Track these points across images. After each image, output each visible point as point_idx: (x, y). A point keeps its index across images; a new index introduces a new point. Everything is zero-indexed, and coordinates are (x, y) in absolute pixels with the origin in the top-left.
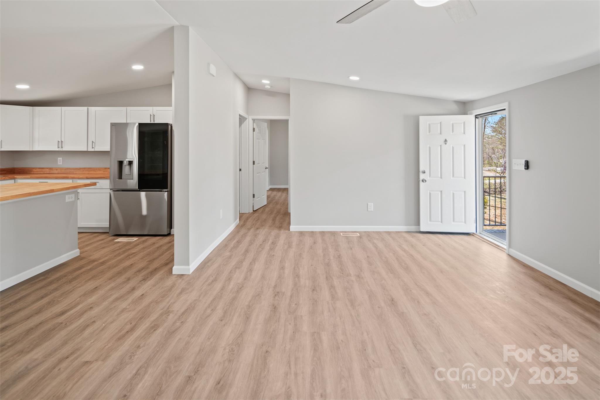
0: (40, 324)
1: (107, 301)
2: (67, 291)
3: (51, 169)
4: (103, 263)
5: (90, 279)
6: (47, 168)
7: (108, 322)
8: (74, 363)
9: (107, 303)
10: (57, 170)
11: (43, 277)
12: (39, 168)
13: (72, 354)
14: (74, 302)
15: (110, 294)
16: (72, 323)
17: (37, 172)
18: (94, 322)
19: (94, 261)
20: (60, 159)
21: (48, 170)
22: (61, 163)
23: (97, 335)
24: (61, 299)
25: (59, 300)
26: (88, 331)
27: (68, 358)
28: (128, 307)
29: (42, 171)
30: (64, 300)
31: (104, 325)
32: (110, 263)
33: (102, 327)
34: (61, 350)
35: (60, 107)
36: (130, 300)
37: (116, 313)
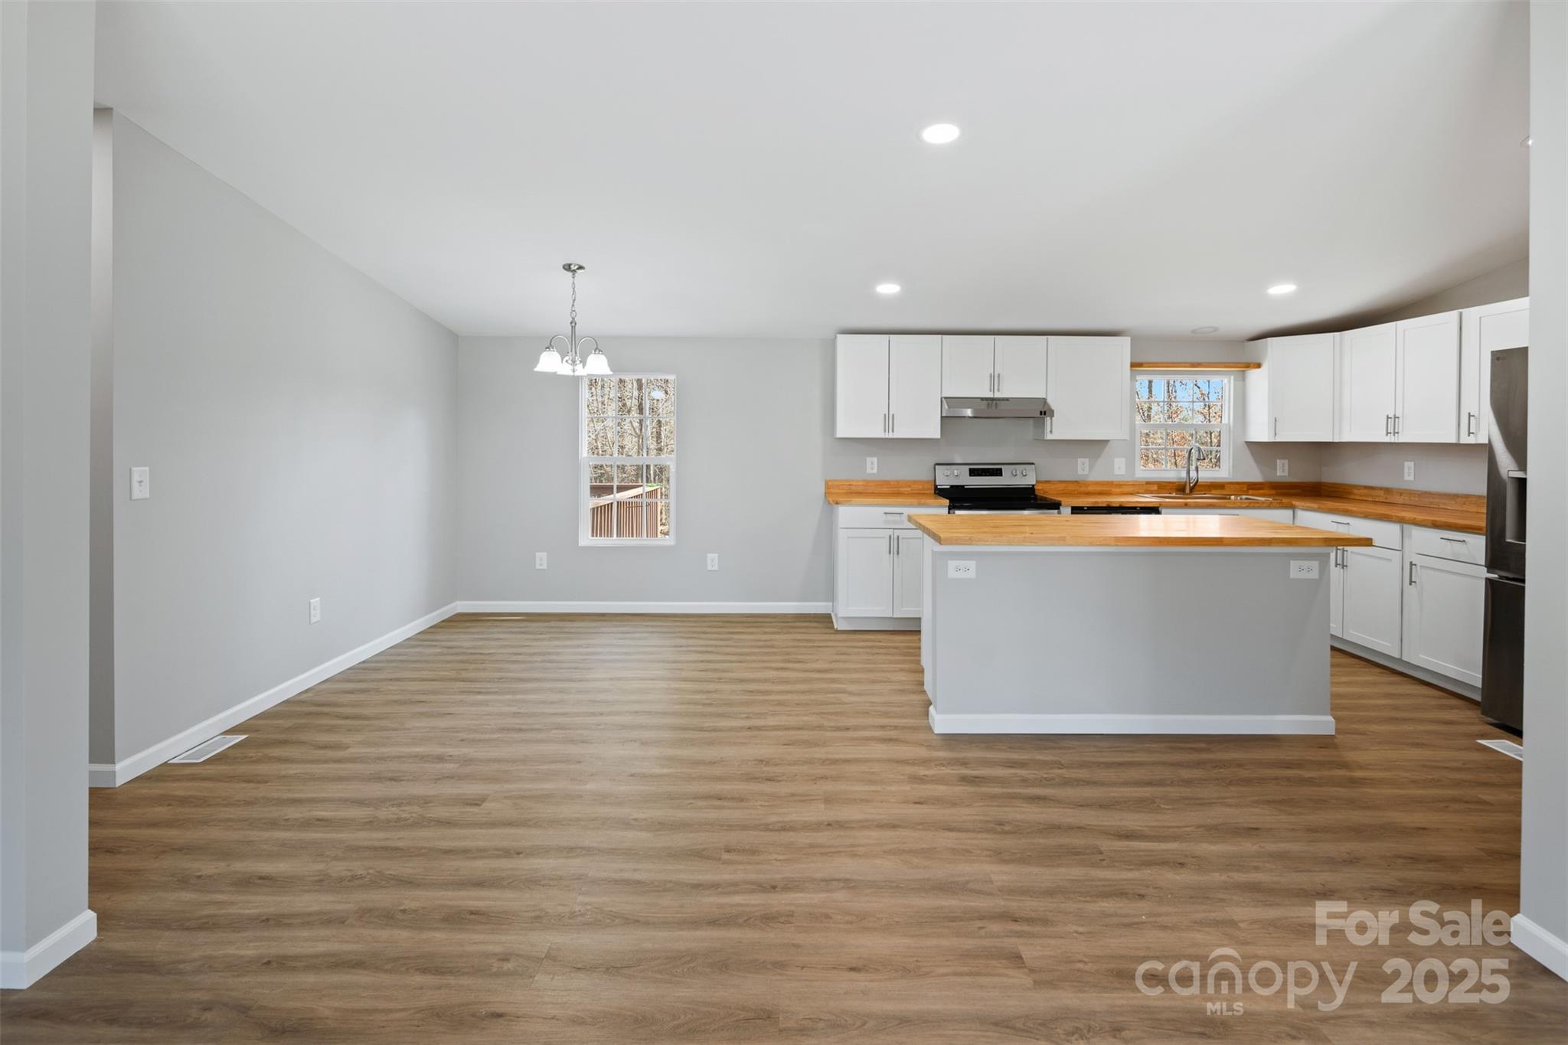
0: (1078, 828)
1: (1229, 874)
2: (1198, 799)
3: (1388, 490)
4: (1353, 782)
5: (1268, 802)
6: (1381, 489)
7: (1159, 919)
8: (1005, 940)
9: (1224, 877)
10: (1401, 494)
11: (1203, 745)
12: (1366, 487)
13: (1030, 921)
14: (1176, 830)
15: (1255, 864)
16: (1114, 866)
17: (1361, 496)
18: (1142, 896)
19: (1345, 765)
20: (1409, 466)
21: (1382, 492)
22: (1411, 478)
23: (1104, 928)
24: (1167, 807)
25: (1162, 806)
26: (1106, 905)
27: (1016, 921)
28: (1242, 925)
29: (1370, 496)
30: (1169, 811)
31: (1144, 917)
32: (1373, 791)
33: (1136, 920)
34: (1030, 899)
35: (1395, 323)
36: (1273, 913)
37: (1199, 916)
